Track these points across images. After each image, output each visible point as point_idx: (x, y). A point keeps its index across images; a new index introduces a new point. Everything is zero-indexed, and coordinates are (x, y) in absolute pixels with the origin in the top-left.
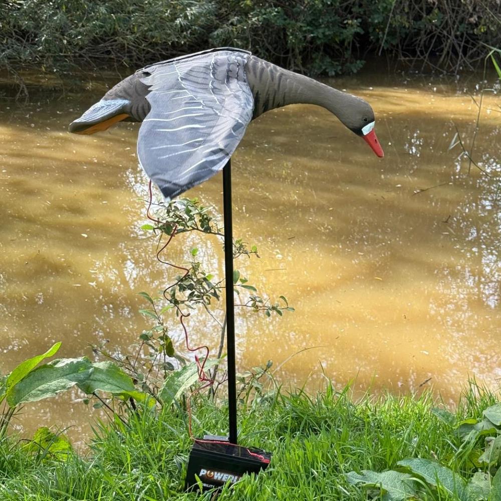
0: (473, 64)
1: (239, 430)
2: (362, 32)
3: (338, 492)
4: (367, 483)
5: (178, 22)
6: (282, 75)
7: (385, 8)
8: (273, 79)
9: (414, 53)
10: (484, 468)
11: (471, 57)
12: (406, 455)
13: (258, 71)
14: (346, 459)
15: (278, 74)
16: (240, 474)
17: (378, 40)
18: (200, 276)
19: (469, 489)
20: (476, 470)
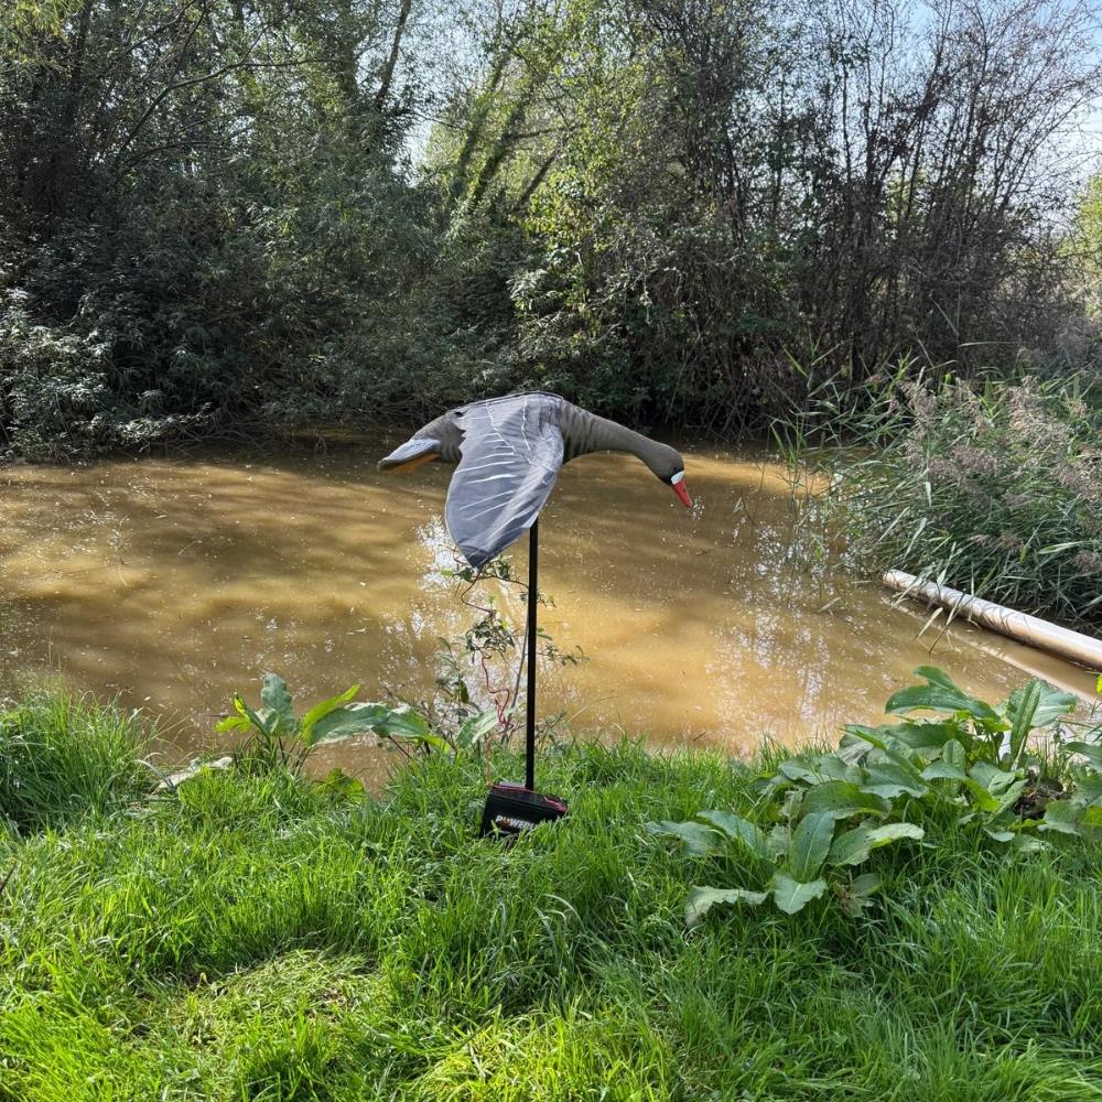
0: (755, 434)
1: (536, 778)
2: (650, 399)
3: (636, 842)
4: (667, 833)
5: (474, 381)
6: (594, 420)
7: (673, 378)
8: (585, 424)
9: (698, 423)
10: (784, 822)
11: (753, 427)
12: (703, 806)
13: (571, 416)
14: (644, 810)
15: (590, 420)
16: (537, 822)
17: (664, 408)
18: (497, 624)
19: (769, 843)
20: (773, 825)
